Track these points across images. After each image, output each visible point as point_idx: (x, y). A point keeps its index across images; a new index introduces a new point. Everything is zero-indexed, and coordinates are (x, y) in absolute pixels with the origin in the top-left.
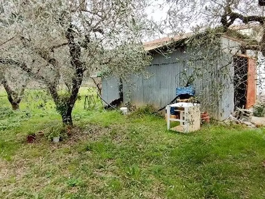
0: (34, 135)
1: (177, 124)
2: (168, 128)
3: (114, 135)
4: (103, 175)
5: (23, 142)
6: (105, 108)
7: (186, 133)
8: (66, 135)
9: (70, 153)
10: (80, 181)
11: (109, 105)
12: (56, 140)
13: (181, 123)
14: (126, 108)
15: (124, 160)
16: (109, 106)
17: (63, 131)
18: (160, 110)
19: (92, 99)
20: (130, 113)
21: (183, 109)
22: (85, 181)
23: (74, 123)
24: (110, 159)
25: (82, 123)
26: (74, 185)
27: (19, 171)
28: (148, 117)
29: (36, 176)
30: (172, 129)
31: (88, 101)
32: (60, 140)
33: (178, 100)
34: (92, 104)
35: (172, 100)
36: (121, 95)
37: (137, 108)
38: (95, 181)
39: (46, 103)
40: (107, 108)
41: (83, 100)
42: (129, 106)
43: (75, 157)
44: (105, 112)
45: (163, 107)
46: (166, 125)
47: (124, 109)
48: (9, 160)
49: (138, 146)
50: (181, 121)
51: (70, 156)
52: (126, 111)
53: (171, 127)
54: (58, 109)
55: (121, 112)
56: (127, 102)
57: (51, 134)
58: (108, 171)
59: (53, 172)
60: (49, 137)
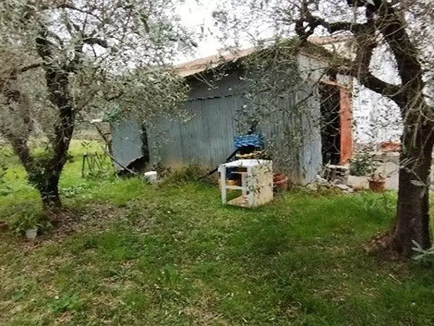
1: (238, 193)
2: (224, 201)
3: (134, 218)
4: (116, 286)
6: (120, 174)
7: (251, 208)
8: (49, 224)
9: (58, 255)
10: (77, 300)
11: (125, 169)
12: (32, 234)
13: (244, 192)
14: (155, 173)
15: (152, 258)
16: (126, 171)
17: (43, 219)
18: (211, 173)
19: (95, 160)
20: (161, 181)
21: (245, 169)
22: (84, 301)
23: (65, 202)
24: (129, 259)
25: (78, 202)
26: (65, 310)
28: (191, 186)
30: (230, 203)
31: (89, 164)
32: (39, 233)
33: (237, 155)
34: (96, 170)
35: (228, 156)
36: (146, 151)
37: (173, 171)
38: (102, 299)
39: (7, 171)
40: (123, 174)
41: (78, 163)
42: (159, 169)
43: (66, 260)
44: (119, 180)
45: (215, 168)
46: (220, 196)
47: (151, 174)
49: (175, 233)
50: (243, 188)
51: (58, 259)
52: (155, 178)
53: (228, 199)
54: (32, 180)
55: (147, 179)
56: (155, 163)
57: (22, 224)
58: (125, 279)
59: (27, 289)
60: (18, 230)
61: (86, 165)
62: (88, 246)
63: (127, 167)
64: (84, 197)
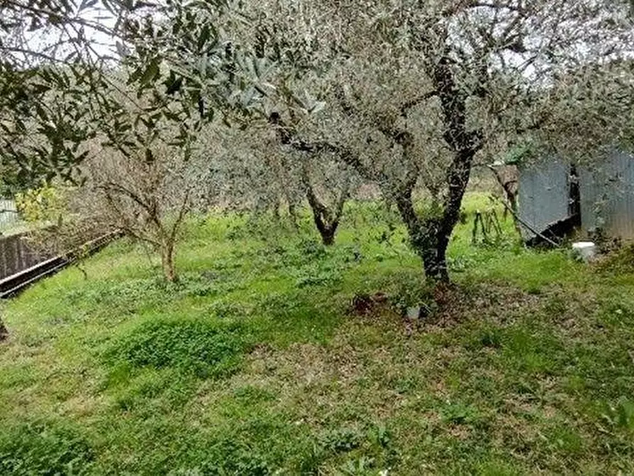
0: (368, 300)
3: (557, 312)
4: (532, 409)
5: (348, 312)
6: (529, 243)
8: (435, 304)
9: (446, 346)
10: (474, 413)
11: (538, 235)
12: (413, 313)
14: (591, 244)
15: (589, 381)
16: (539, 239)
17: (426, 296)
19: (491, 221)
20: (602, 259)
22: (486, 417)
23: (452, 276)
24: (550, 374)
25: (469, 279)
26: (460, 421)
27: (343, 369)
29: (377, 384)
31: (483, 226)
32: (423, 314)
34: (493, 234)
36: (575, 208)
37: (627, 243)
38: (510, 421)
39: (394, 231)
40: (536, 243)
41: (470, 224)
42: (599, 237)
43: (458, 356)
44: (528, 253)
47: (584, 246)
48: (325, 345)
51: (446, 352)
52: (590, 253)
54: (416, 244)
55: (576, 254)
56: (592, 229)
57: (403, 299)
58: (544, 402)
59: (411, 382)
60: (398, 305)
61: (480, 228)
62: (486, 343)
63: (543, 233)
64: (477, 272)
